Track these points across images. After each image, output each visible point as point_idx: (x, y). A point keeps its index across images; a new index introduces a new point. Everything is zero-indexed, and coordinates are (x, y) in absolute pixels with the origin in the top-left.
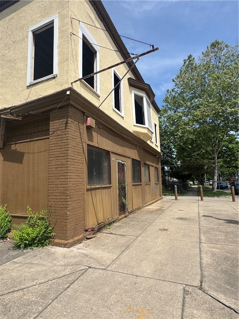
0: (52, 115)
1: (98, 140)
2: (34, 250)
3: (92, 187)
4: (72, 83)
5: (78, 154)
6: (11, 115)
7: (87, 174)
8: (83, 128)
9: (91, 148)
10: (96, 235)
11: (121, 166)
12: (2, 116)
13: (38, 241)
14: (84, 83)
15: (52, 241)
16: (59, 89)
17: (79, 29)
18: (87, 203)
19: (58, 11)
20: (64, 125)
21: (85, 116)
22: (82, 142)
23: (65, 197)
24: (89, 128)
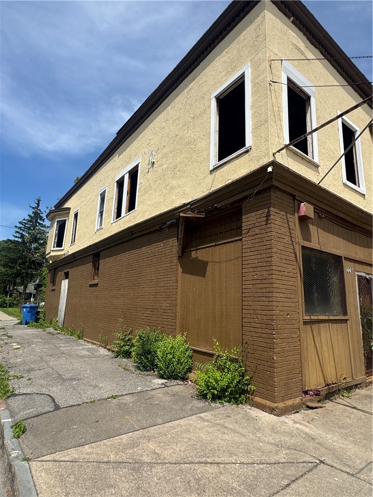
0: (245, 205)
1: (320, 238)
2: (226, 407)
3: (313, 317)
4: (274, 155)
5: (288, 262)
6: (191, 212)
7: (303, 296)
8: (294, 220)
9: (308, 252)
10: (325, 405)
11: (364, 282)
12: (181, 214)
13: (231, 394)
14: (292, 151)
15: (251, 398)
16: (254, 166)
17: (282, 72)
18: (305, 346)
19: (249, 59)
20: (264, 219)
21: (296, 201)
22: (292, 243)
23: (269, 332)
24: (303, 220)
